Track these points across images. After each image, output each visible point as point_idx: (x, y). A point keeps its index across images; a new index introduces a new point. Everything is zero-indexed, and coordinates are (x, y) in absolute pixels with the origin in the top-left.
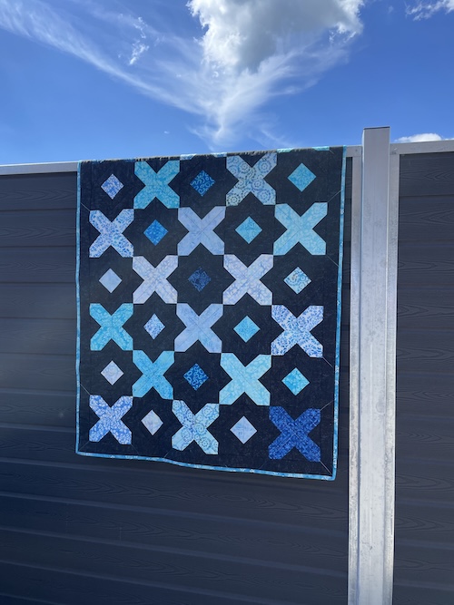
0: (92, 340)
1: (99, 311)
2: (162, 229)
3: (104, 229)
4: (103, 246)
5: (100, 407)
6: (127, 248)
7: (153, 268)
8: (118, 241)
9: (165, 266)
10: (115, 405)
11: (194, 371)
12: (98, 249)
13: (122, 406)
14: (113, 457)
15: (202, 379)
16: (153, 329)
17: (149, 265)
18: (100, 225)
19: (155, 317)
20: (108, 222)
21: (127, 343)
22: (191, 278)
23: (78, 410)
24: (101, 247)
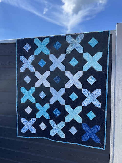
0: (21, 99)
1: (24, 89)
2: (44, 62)
3: (25, 62)
4: (25, 68)
5: (25, 122)
6: (33, 68)
7: (41, 75)
8: (30, 66)
9: (45, 75)
10: (30, 121)
11: (56, 111)
12: (23, 69)
13: (32, 121)
14: (30, 138)
15: (59, 114)
16: (42, 96)
17: (40, 74)
18: (23, 61)
19: (43, 92)
20: (26, 60)
21: (33, 100)
22: (54, 79)
23: (17, 123)
24: (24, 68)
